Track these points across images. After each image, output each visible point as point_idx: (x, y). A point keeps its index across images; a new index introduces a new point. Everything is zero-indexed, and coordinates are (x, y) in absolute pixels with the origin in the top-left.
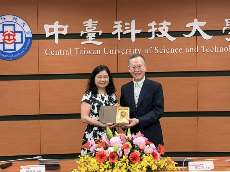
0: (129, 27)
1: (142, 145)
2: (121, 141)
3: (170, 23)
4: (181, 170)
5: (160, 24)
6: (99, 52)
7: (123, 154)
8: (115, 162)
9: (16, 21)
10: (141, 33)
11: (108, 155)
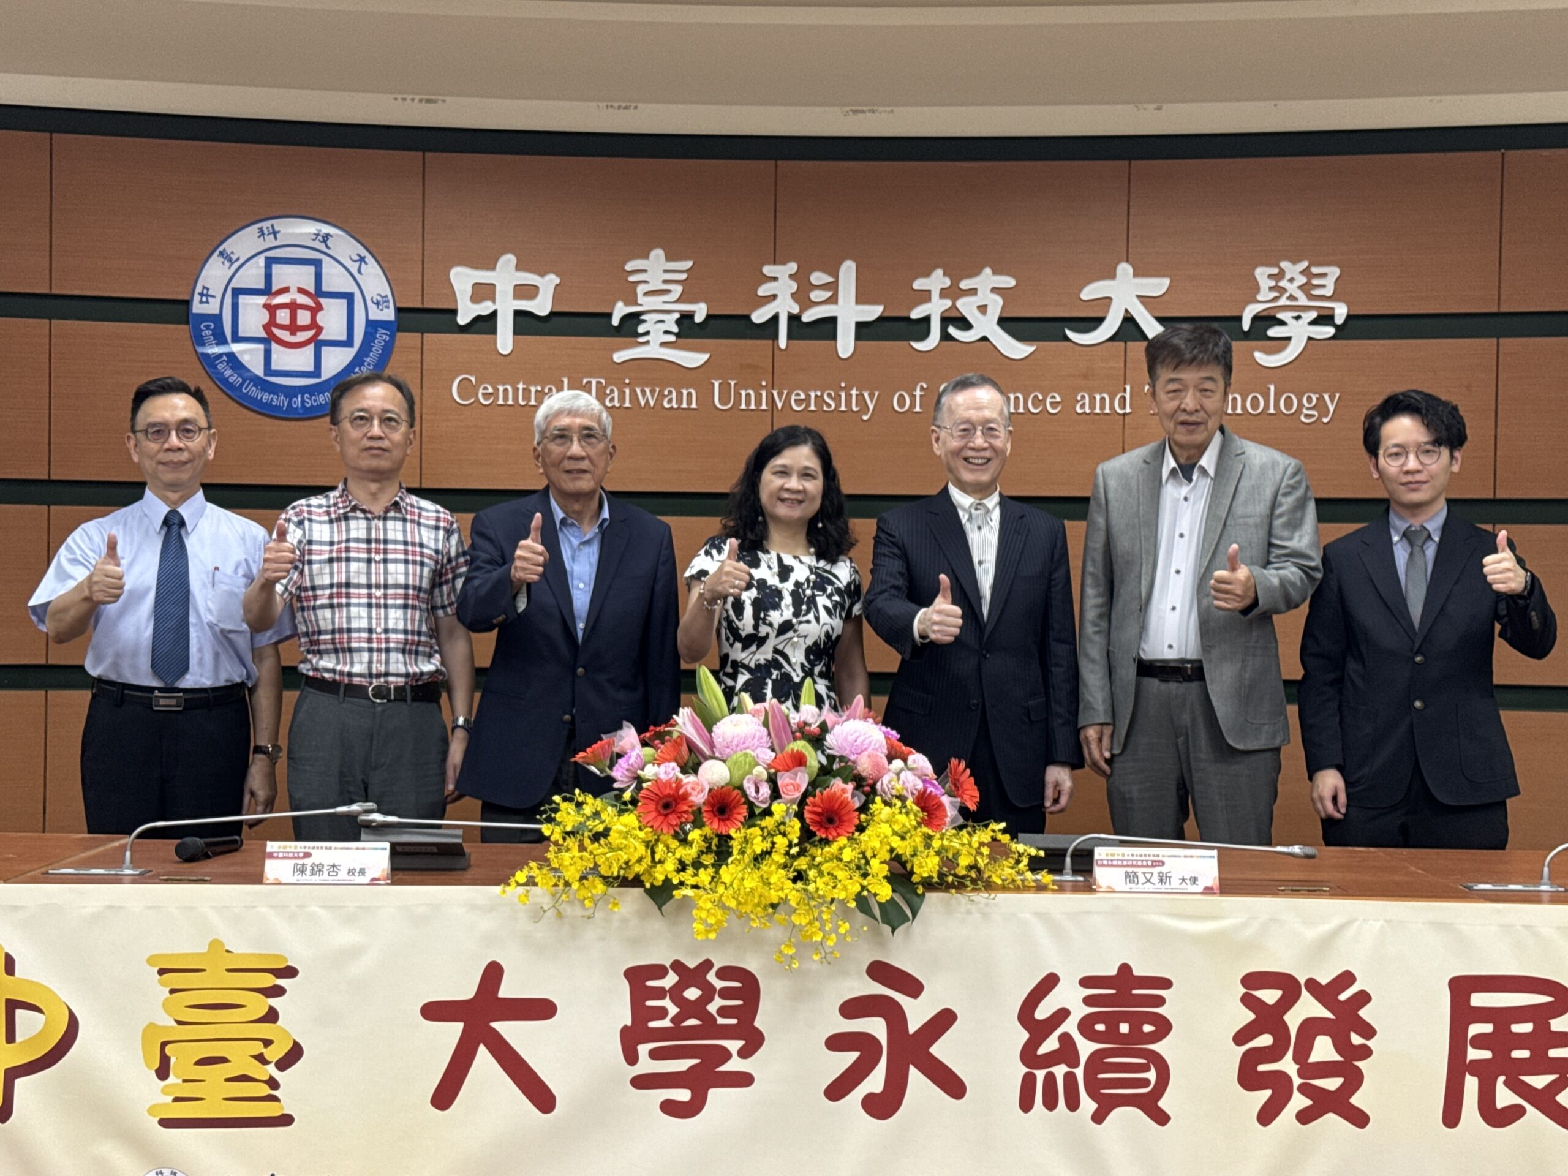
0: (828, 294)
1: (869, 756)
2: (769, 734)
3: (1009, 282)
4: (1056, 887)
5: (965, 284)
6: (689, 396)
7: (776, 795)
8: (732, 832)
9: (327, 247)
10: (881, 319)
11: (699, 798)
